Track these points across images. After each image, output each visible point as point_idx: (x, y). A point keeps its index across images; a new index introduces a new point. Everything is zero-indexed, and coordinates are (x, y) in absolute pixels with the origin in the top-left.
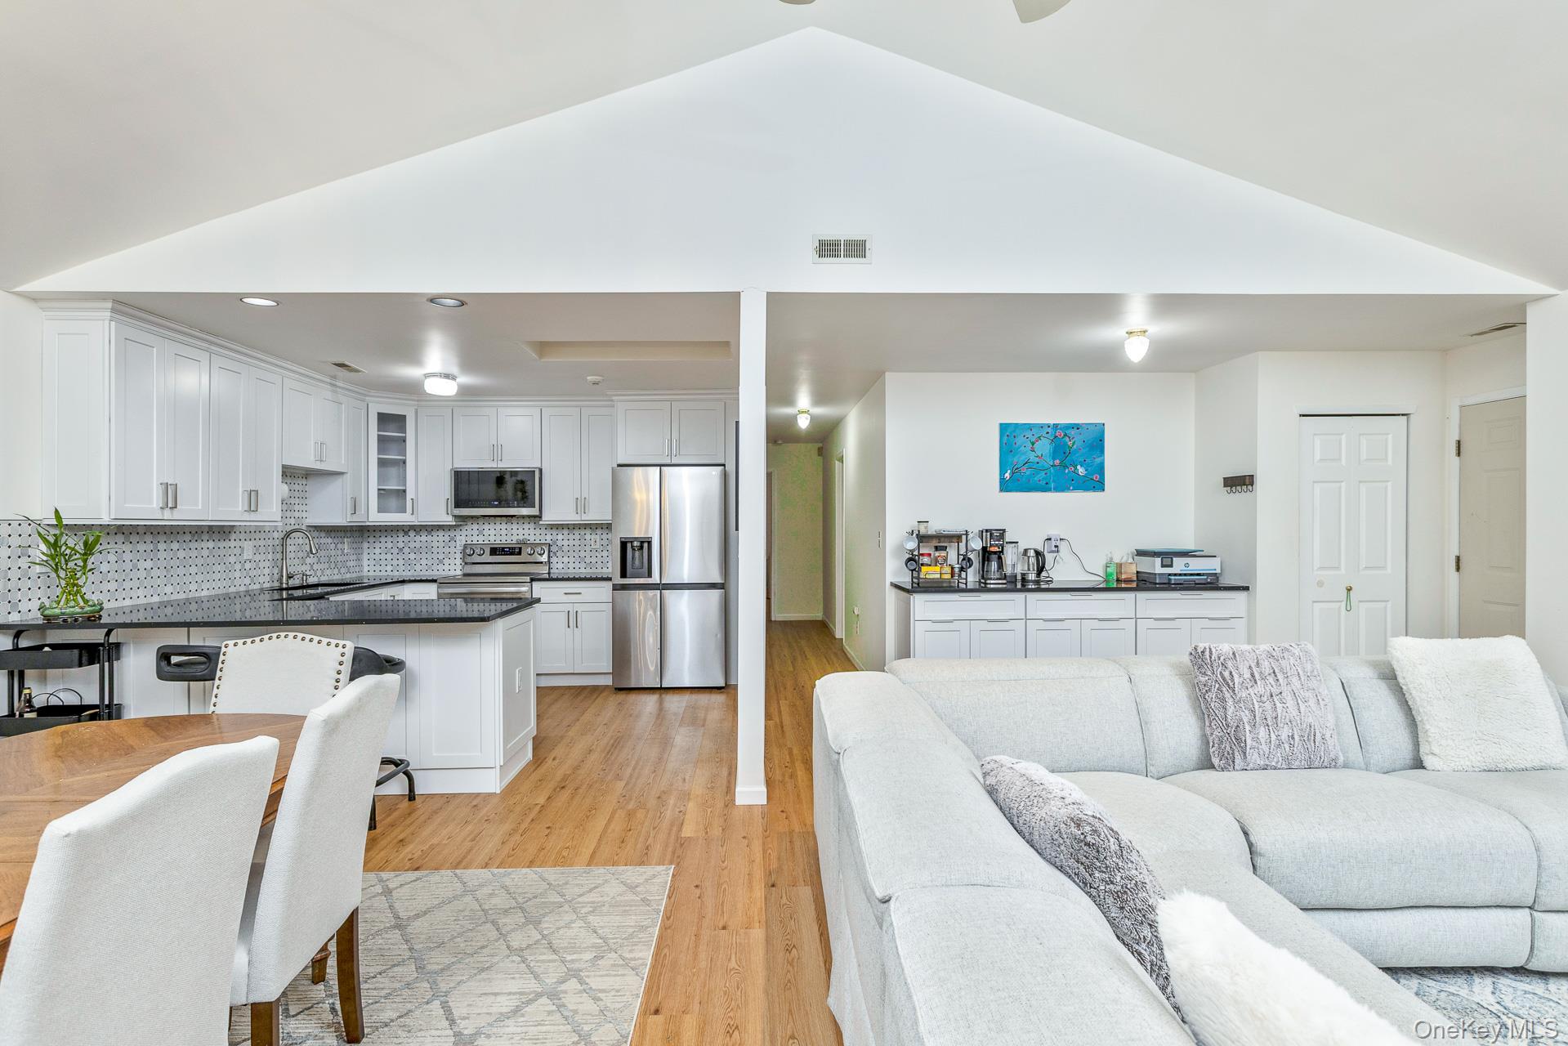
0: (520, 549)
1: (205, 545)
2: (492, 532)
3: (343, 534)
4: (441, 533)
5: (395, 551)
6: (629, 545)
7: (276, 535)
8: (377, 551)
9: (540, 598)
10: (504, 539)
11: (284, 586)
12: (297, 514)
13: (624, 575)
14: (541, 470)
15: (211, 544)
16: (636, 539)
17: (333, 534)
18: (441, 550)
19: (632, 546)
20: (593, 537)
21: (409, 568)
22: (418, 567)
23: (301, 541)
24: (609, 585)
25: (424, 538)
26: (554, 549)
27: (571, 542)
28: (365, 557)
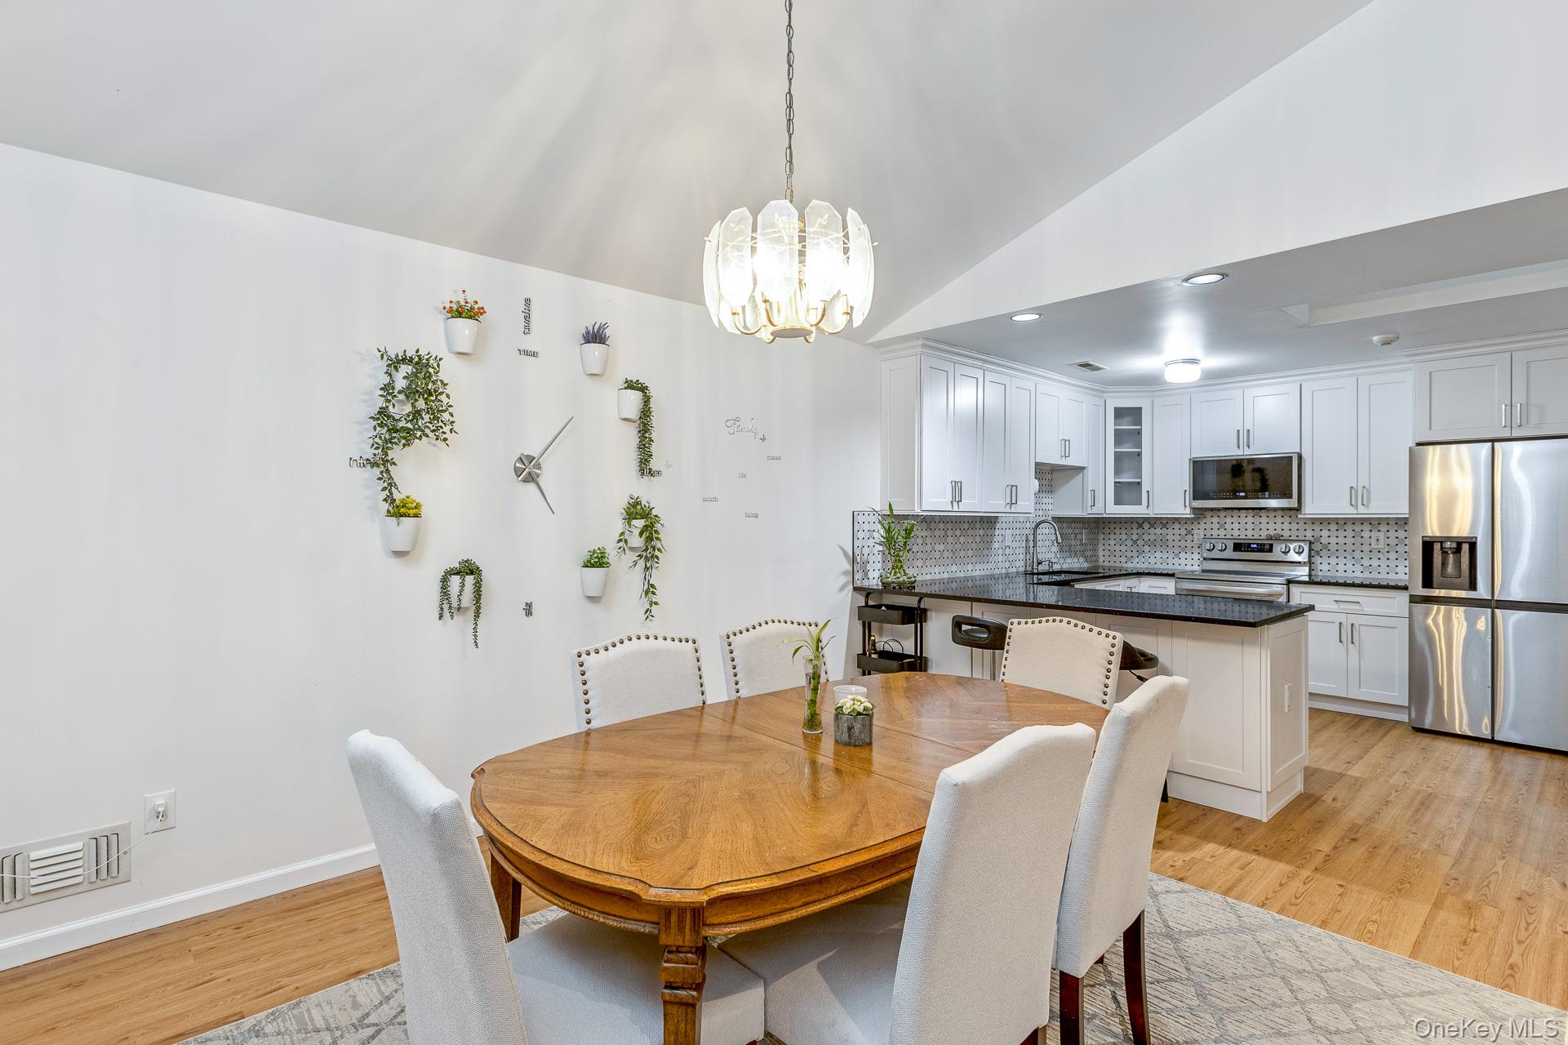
0: (1271, 545)
1: (978, 532)
2: (1236, 526)
3: (1080, 526)
4: (1177, 526)
5: (1129, 543)
6: (1437, 546)
7: (1028, 525)
8: (1112, 542)
9: (1314, 606)
10: (1250, 534)
11: (1035, 571)
12: (1044, 507)
13: (1428, 582)
14: (1300, 457)
15: (982, 532)
16: (1450, 539)
17: (1073, 525)
18: (1177, 544)
19: (1442, 548)
20: (1374, 534)
21: (1143, 560)
22: (1152, 560)
23: (1047, 531)
24: (1404, 597)
25: (1158, 531)
26: (1317, 547)
27: (1341, 540)
28: (1101, 547)
